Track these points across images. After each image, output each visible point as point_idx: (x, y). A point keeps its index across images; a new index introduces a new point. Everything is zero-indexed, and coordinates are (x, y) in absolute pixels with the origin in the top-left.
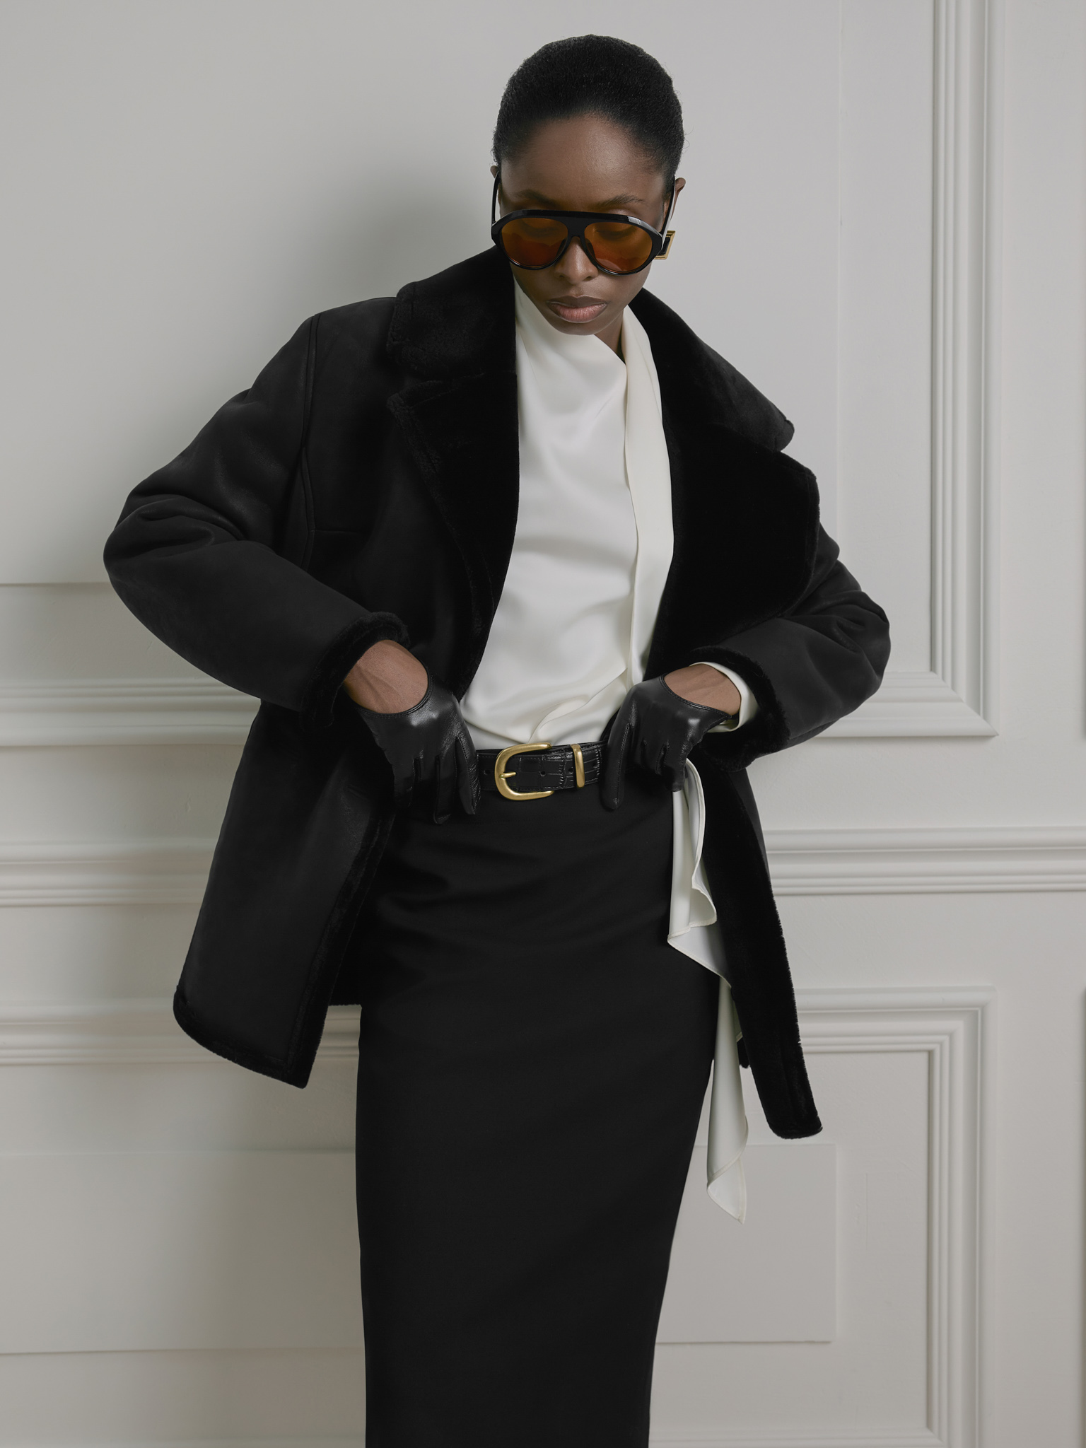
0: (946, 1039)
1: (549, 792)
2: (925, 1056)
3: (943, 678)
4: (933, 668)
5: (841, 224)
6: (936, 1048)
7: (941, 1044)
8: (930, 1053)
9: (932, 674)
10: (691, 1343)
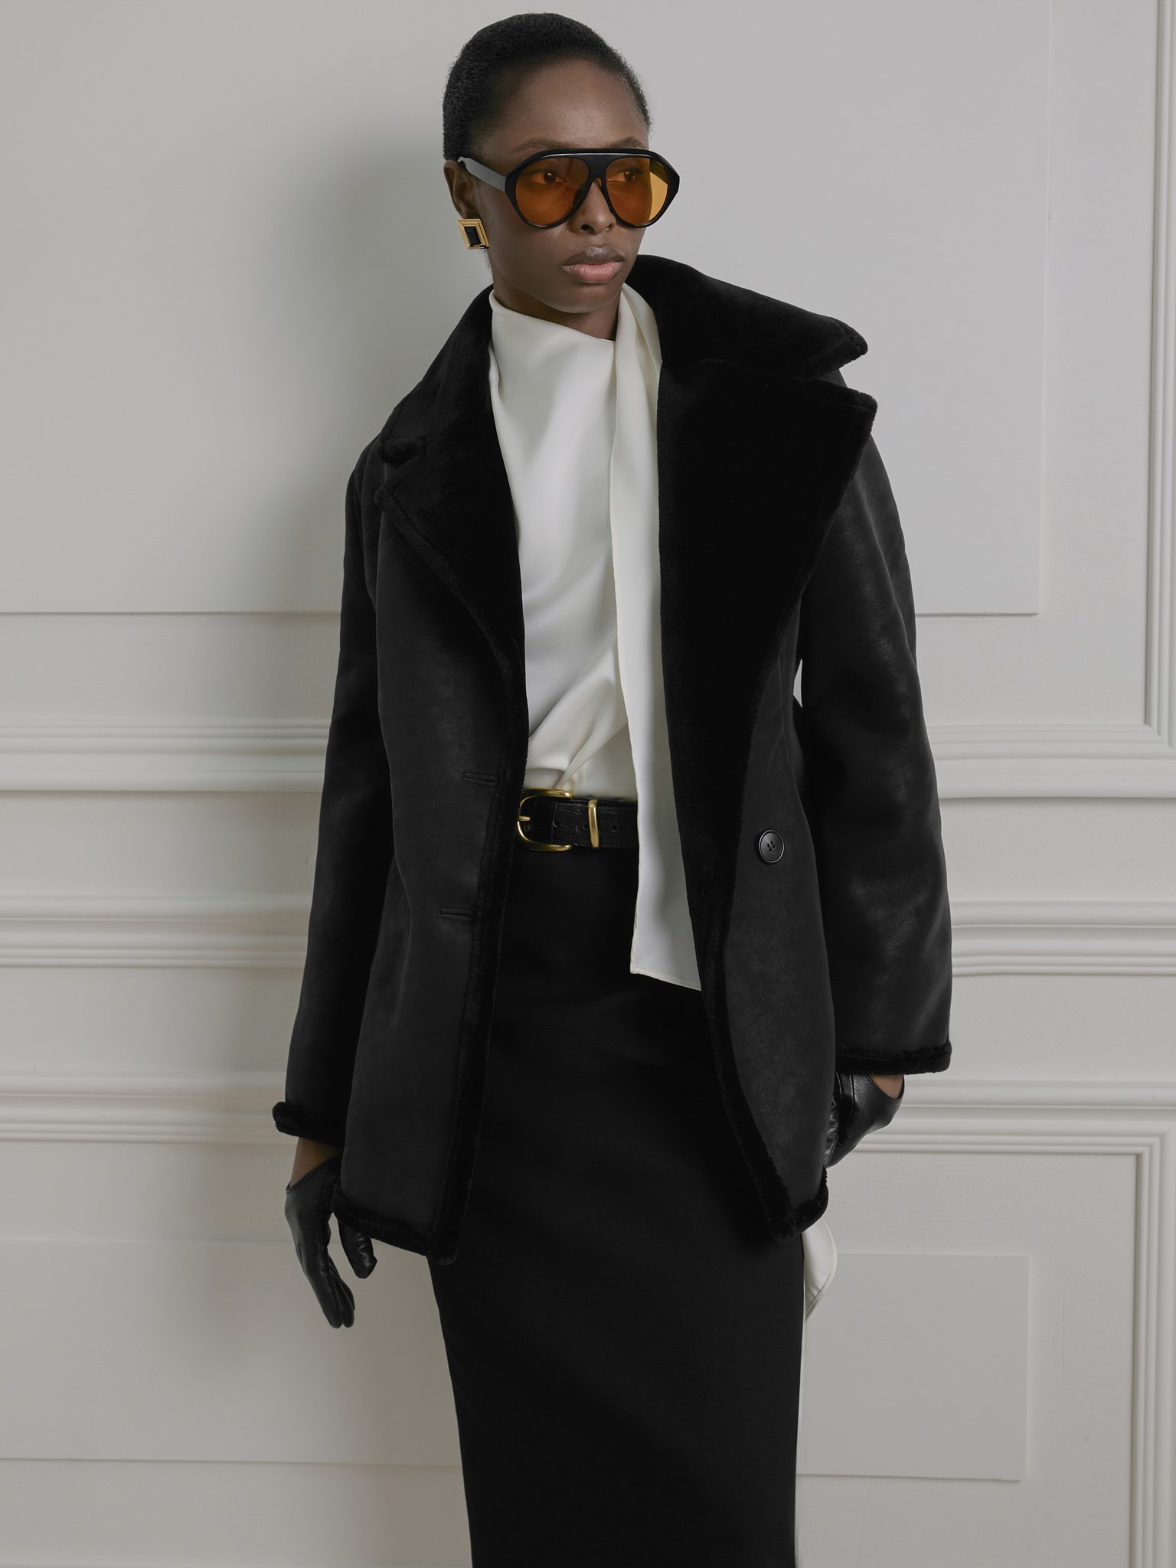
0: (1156, 1141)
1: (567, 846)
2: (1133, 1159)
3: (1159, 732)
4: (1147, 720)
5: (1050, 218)
6: (1146, 1151)
7: (1151, 1147)
8: (1138, 1157)
9: (1146, 728)
10: (860, 1477)
